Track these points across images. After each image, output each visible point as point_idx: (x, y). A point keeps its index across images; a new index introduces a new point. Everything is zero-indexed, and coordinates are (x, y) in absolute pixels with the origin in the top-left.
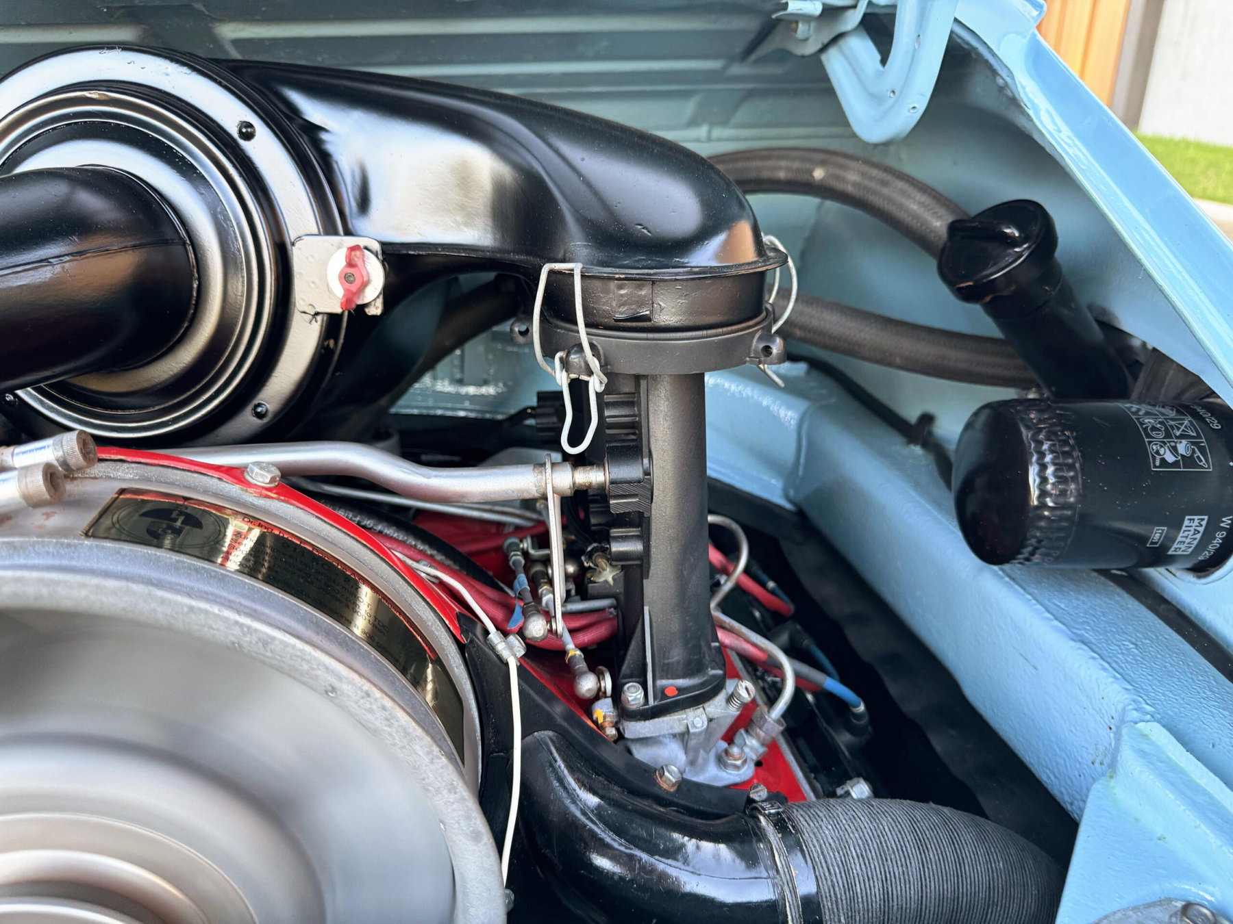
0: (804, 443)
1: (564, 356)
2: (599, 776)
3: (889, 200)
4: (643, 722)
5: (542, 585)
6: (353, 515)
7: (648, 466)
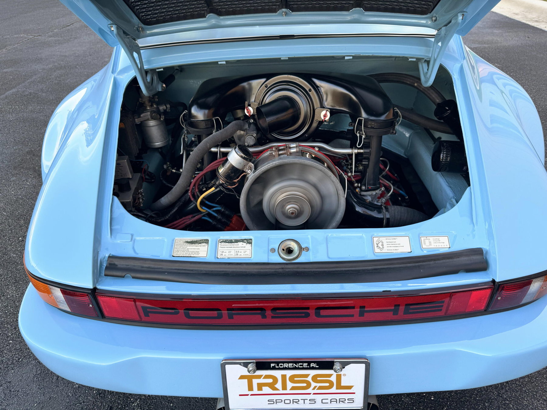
0: (410, 141)
1: (359, 132)
2: (357, 198)
3: (429, 94)
4: (365, 192)
5: (348, 169)
7: (371, 150)
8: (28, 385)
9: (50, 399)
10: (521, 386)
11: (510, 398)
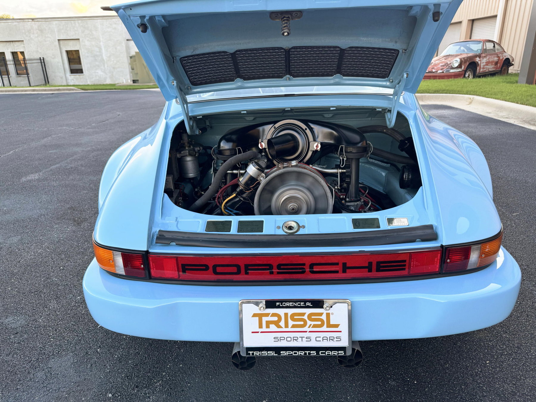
0: (386, 179)
1: (342, 156)
3: (394, 135)
4: (349, 203)
7: (351, 169)
8: (66, 370)
9: (84, 380)
10: (493, 374)
11: (483, 382)
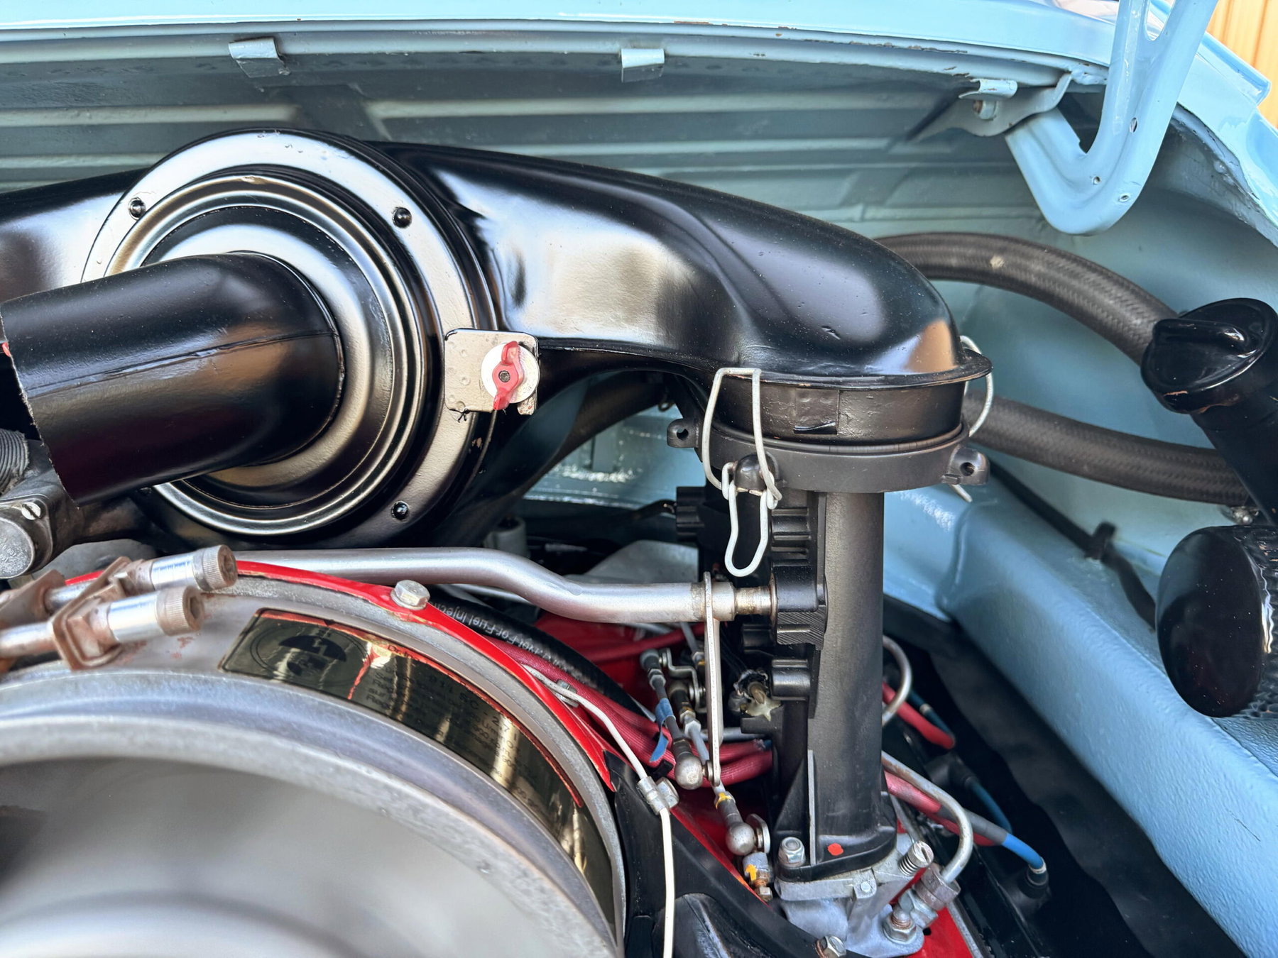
0: (963, 547)
1: (734, 468)
2: (754, 946)
3: (1080, 292)
4: (802, 884)
5: (684, 708)
6: (488, 624)
7: (822, 592)
